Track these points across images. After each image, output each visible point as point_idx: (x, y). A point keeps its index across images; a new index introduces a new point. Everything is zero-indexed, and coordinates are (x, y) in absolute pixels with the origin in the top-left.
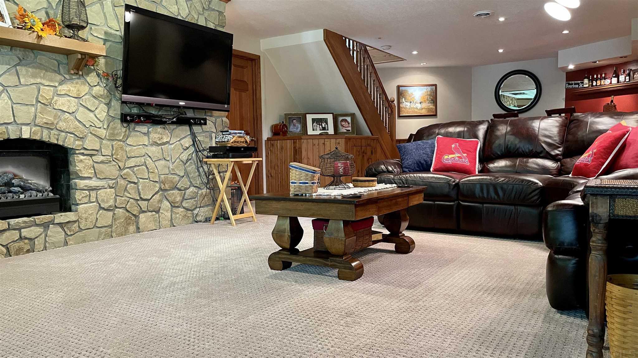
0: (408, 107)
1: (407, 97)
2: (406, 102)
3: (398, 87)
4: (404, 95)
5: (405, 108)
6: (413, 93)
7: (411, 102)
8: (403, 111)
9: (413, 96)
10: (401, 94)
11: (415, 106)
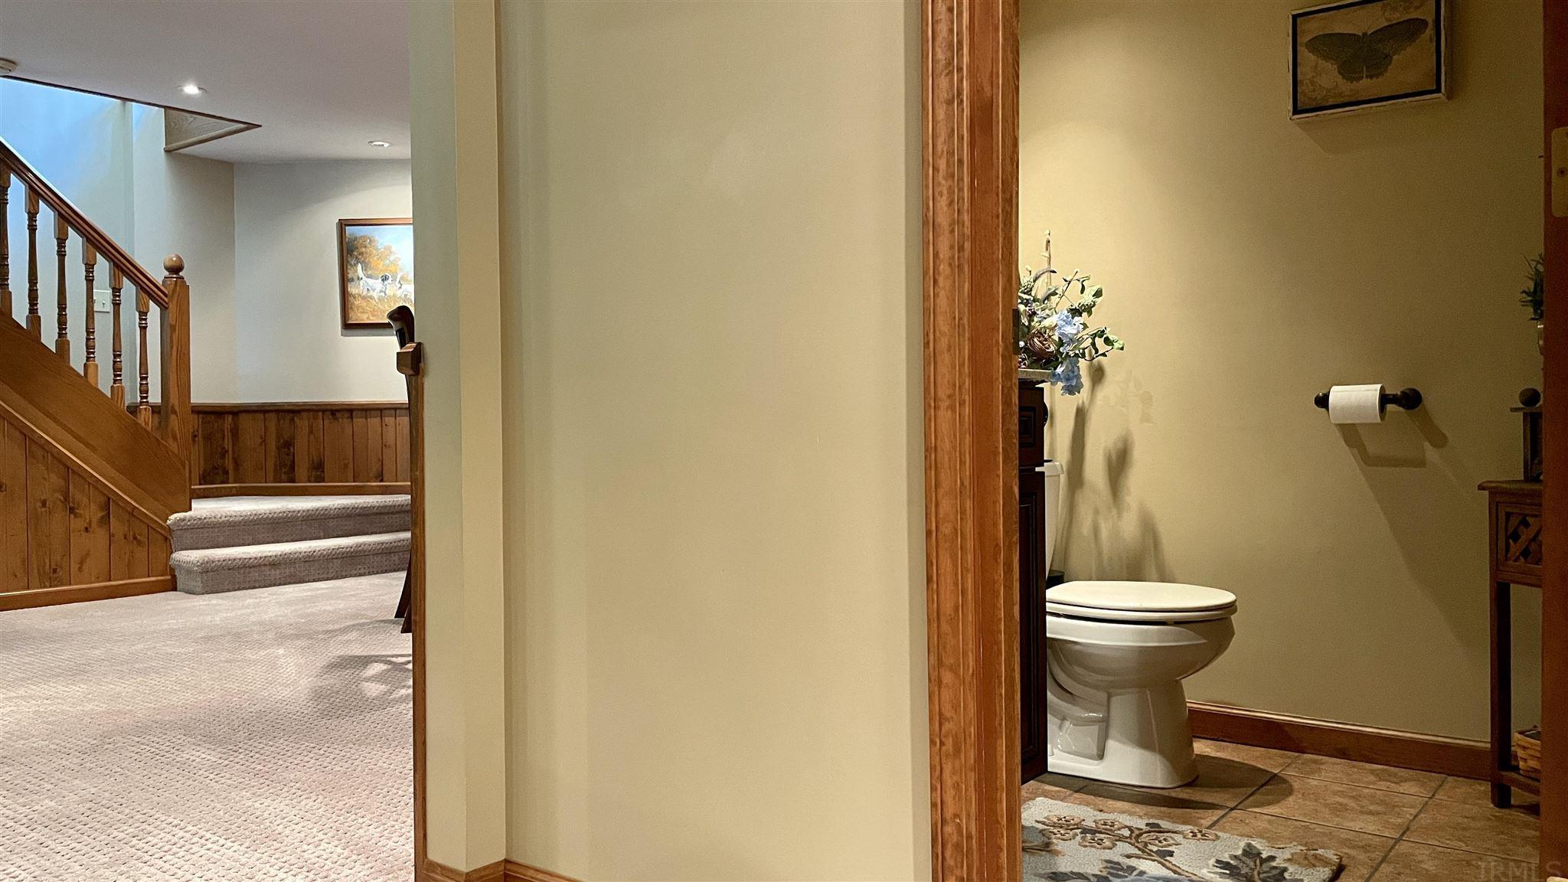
0: (375, 295)
1: (373, 261)
2: (369, 277)
3: (343, 224)
4: (361, 254)
5: (364, 298)
6: (393, 249)
7: (385, 279)
8: (358, 307)
9: (392, 258)
10: (350, 252)
11: (399, 293)
